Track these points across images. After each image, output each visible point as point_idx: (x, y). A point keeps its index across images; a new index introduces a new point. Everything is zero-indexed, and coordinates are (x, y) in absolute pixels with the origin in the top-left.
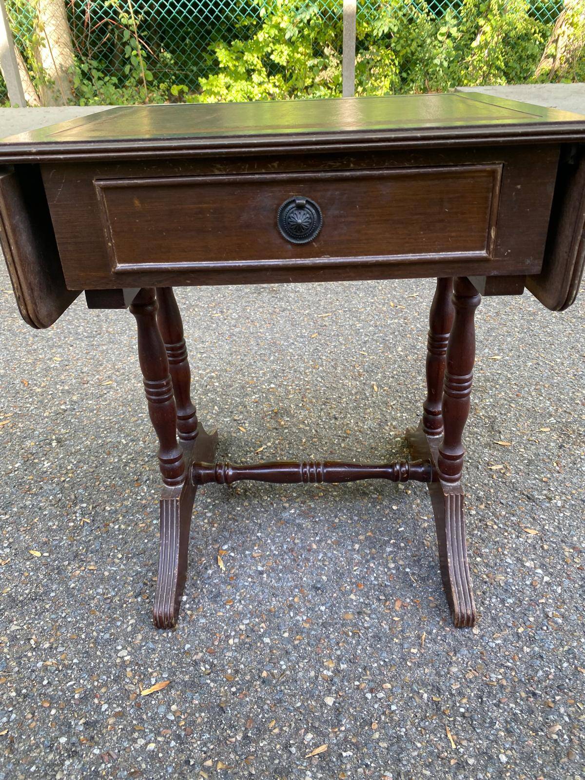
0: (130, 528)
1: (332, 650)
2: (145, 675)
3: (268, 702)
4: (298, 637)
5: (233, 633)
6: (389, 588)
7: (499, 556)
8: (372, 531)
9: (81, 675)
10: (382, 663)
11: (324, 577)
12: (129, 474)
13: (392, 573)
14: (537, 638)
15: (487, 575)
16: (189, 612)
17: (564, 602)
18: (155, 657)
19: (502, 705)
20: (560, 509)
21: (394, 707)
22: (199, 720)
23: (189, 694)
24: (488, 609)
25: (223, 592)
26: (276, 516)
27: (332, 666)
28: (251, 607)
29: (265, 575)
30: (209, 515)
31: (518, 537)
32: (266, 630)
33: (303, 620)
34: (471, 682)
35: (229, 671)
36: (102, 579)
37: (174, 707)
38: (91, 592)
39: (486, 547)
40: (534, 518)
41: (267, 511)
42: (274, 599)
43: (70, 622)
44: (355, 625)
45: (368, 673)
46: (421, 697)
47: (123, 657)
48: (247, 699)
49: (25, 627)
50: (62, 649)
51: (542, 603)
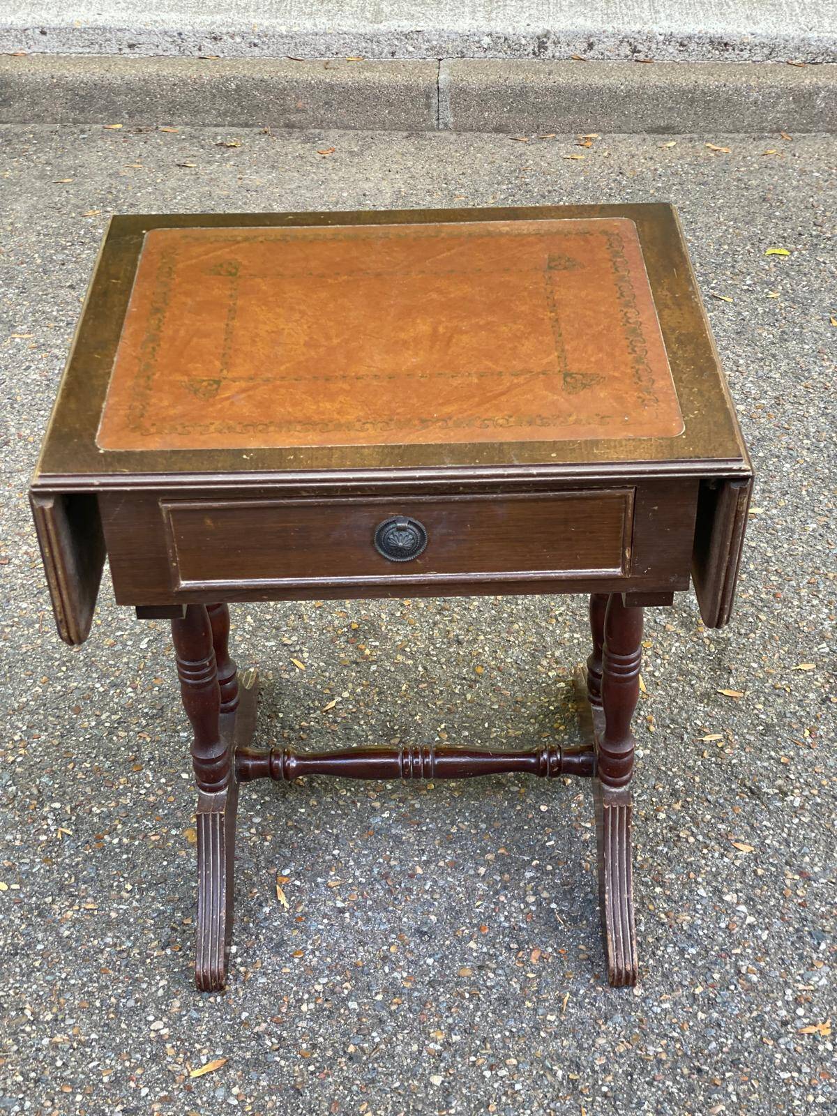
0: (136, 843)
1: (441, 1017)
2: (191, 1052)
3: (358, 1082)
4: (395, 1000)
5: (306, 996)
6: (524, 933)
7: (689, 884)
8: (506, 846)
9: (105, 1054)
10: (507, 1034)
11: (433, 918)
12: (119, 749)
13: (531, 911)
14: (718, 1000)
15: (666, 914)
16: (242, 969)
17: (767, 953)
18: (202, 1029)
19: (655, 1083)
20: (796, 812)
21: (518, 1087)
22: (270, 1105)
23: (253, 1075)
24: (660, 962)
25: (289, 940)
26: (362, 822)
27: (441, 1037)
28: (329, 960)
29: (347, 915)
30: (257, 820)
31: (722, 855)
32: (351, 991)
33: (402, 978)
34: (621, 1056)
35: (304, 1046)
36: (109, 924)
37: (235, 1090)
38: (96, 942)
39: (671, 871)
40: (752, 827)
41: (347, 814)
42: (360, 948)
43: (74, 985)
44: (474, 984)
45: (488, 1046)
46: (555, 1075)
47: (158, 1030)
48: (330, 1079)
49: (11, 992)
50: (72, 1022)
51: (736, 954)
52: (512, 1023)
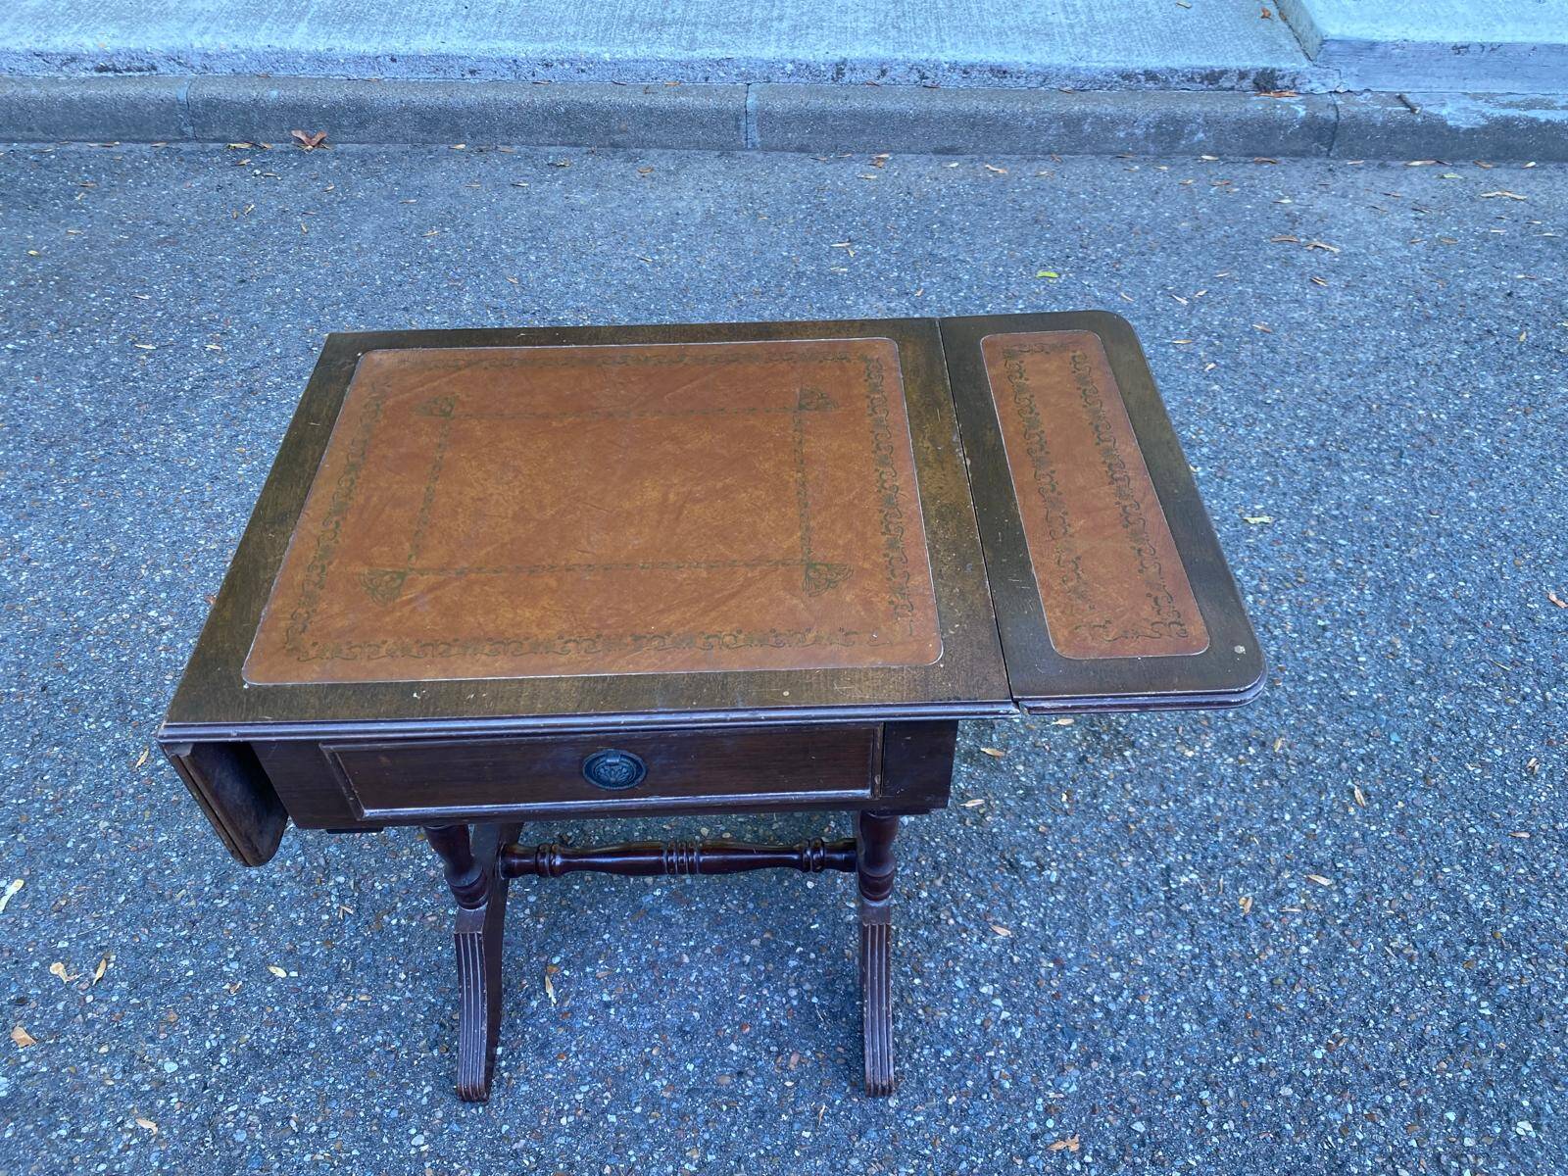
0: (414, 924)
1: (698, 1132)
4: (654, 1112)
5: (566, 1107)
6: (784, 1032)
7: (947, 974)
8: (772, 930)
10: (762, 1152)
11: (696, 1015)
13: (792, 1006)
14: (971, 1112)
15: (924, 1009)
16: (506, 1075)
17: (1020, 1055)
18: (462, 1145)
20: (1052, 888)
24: (915, 1066)
25: (554, 1040)
26: (633, 901)
27: (696, 1157)
28: (591, 1064)
29: (612, 1011)
30: (532, 899)
31: (980, 941)
32: (612, 1101)
33: (662, 1086)
35: (561, 1166)
36: (381, 1018)
38: (366, 1040)
39: (931, 959)
40: (1010, 907)
41: (619, 892)
42: (623, 1051)
43: (341, 1091)
44: (732, 1094)
45: (743, 1167)
47: (419, 1146)
49: (279, 1099)
50: (333, 1135)
51: (990, 1057)
52: (767, 1139)
